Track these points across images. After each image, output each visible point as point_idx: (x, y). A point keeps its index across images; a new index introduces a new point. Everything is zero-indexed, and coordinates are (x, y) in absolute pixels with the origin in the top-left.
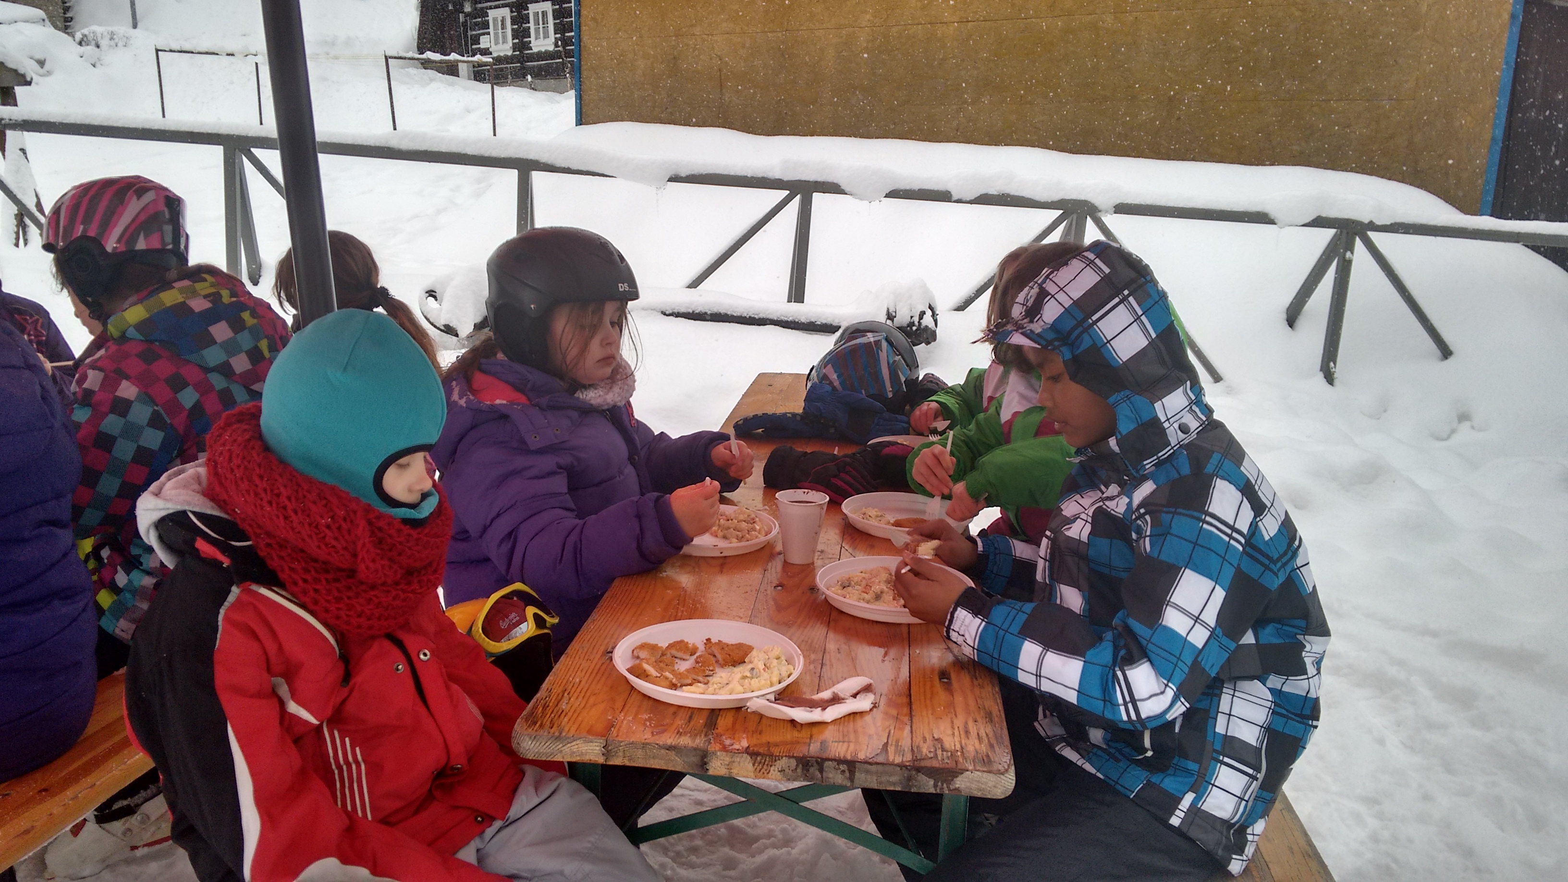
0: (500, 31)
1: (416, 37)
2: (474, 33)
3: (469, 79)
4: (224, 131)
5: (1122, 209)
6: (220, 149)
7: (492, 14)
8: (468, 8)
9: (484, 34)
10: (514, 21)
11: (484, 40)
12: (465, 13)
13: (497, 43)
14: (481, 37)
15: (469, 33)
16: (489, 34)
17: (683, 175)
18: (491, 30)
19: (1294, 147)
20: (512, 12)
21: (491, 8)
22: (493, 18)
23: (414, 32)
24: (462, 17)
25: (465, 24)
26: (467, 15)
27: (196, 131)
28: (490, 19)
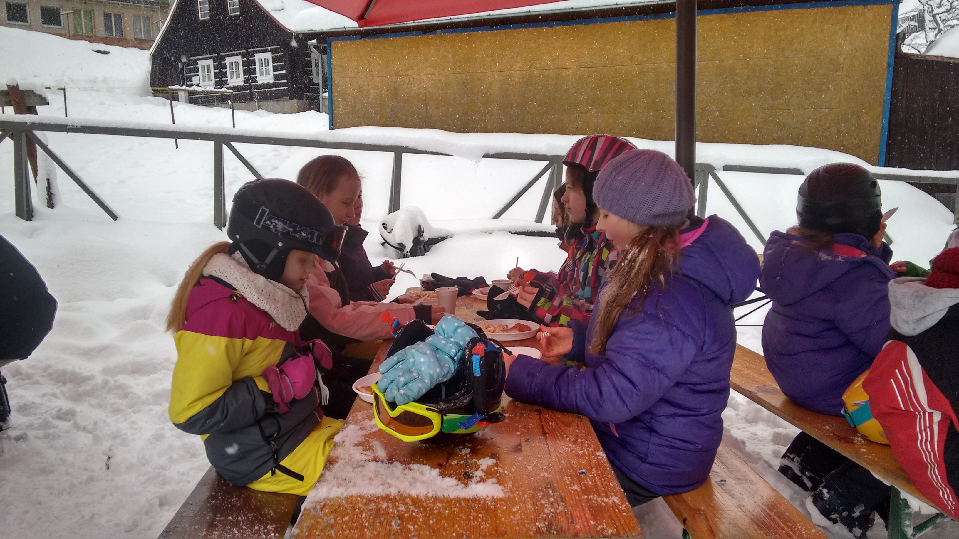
0: (206, 73)
1: (149, 77)
2: (188, 75)
3: (186, 102)
4: (215, 132)
5: (728, 168)
6: (213, 143)
7: (201, 63)
8: (184, 60)
9: (194, 76)
10: (215, 67)
11: (195, 79)
12: (182, 63)
13: (204, 81)
14: (193, 77)
15: (185, 75)
16: (199, 75)
17: (491, 153)
18: (200, 73)
19: (774, 135)
20: (214, 62)
21: (200, 59)
22: (201, 66)
23: (148, 74)
24: (180, 66)
25: (182, 69)
26: (183, 64)
27: (197, 132)
28: (199, 66)
